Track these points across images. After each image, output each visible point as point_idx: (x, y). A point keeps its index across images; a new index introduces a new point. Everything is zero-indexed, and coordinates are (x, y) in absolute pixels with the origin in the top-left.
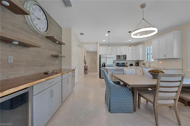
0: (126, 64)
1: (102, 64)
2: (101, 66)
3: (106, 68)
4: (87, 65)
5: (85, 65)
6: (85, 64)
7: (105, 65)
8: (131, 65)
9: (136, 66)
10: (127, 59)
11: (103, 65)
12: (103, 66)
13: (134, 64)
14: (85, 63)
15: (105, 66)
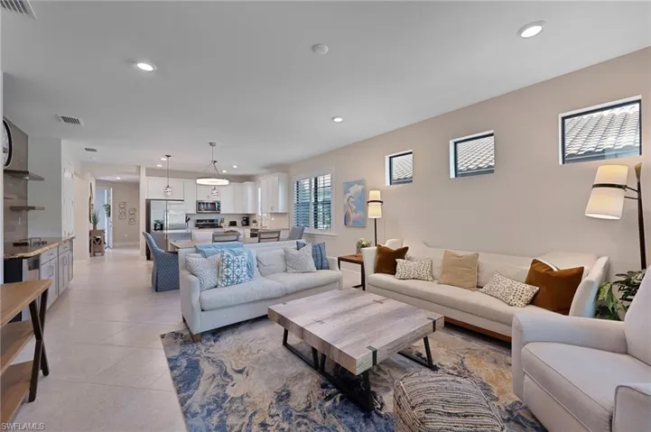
0: (221, 222)
1: (153, 222)
2: (152, 227)
3: (165, 232)
4: (99, 227)
5: (92, 228)
6: (95, 224)
7: (162, 226)
8: (233, 224)
9: (243, 225)
10: (222, 212)
11: (155, 225)
12: (158, 227)
13: (239, 222)
14: (94, 220)
15: (162, 228)
